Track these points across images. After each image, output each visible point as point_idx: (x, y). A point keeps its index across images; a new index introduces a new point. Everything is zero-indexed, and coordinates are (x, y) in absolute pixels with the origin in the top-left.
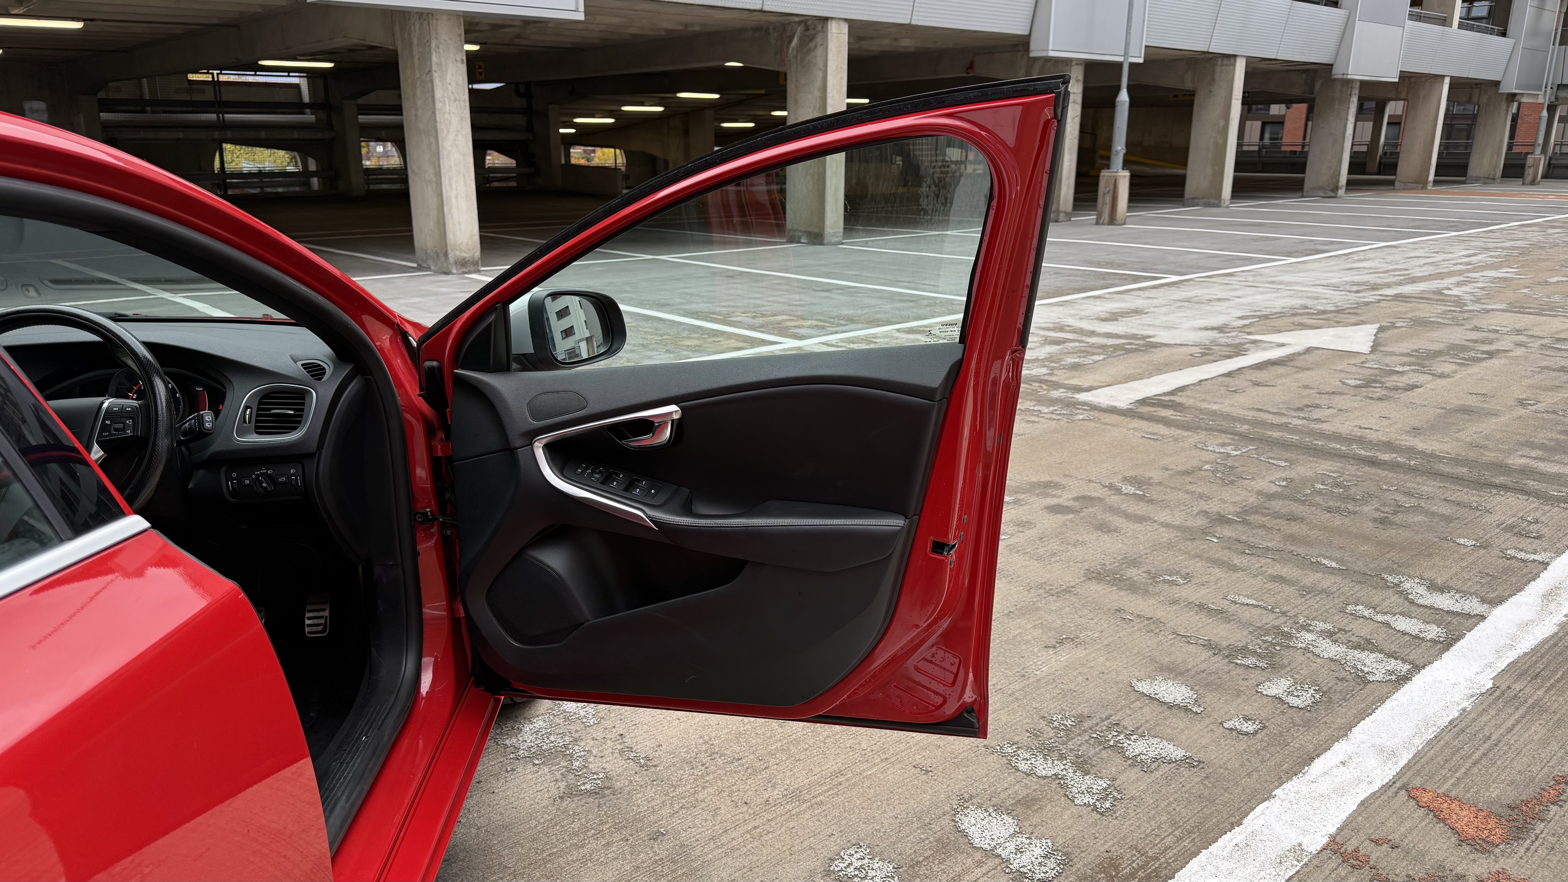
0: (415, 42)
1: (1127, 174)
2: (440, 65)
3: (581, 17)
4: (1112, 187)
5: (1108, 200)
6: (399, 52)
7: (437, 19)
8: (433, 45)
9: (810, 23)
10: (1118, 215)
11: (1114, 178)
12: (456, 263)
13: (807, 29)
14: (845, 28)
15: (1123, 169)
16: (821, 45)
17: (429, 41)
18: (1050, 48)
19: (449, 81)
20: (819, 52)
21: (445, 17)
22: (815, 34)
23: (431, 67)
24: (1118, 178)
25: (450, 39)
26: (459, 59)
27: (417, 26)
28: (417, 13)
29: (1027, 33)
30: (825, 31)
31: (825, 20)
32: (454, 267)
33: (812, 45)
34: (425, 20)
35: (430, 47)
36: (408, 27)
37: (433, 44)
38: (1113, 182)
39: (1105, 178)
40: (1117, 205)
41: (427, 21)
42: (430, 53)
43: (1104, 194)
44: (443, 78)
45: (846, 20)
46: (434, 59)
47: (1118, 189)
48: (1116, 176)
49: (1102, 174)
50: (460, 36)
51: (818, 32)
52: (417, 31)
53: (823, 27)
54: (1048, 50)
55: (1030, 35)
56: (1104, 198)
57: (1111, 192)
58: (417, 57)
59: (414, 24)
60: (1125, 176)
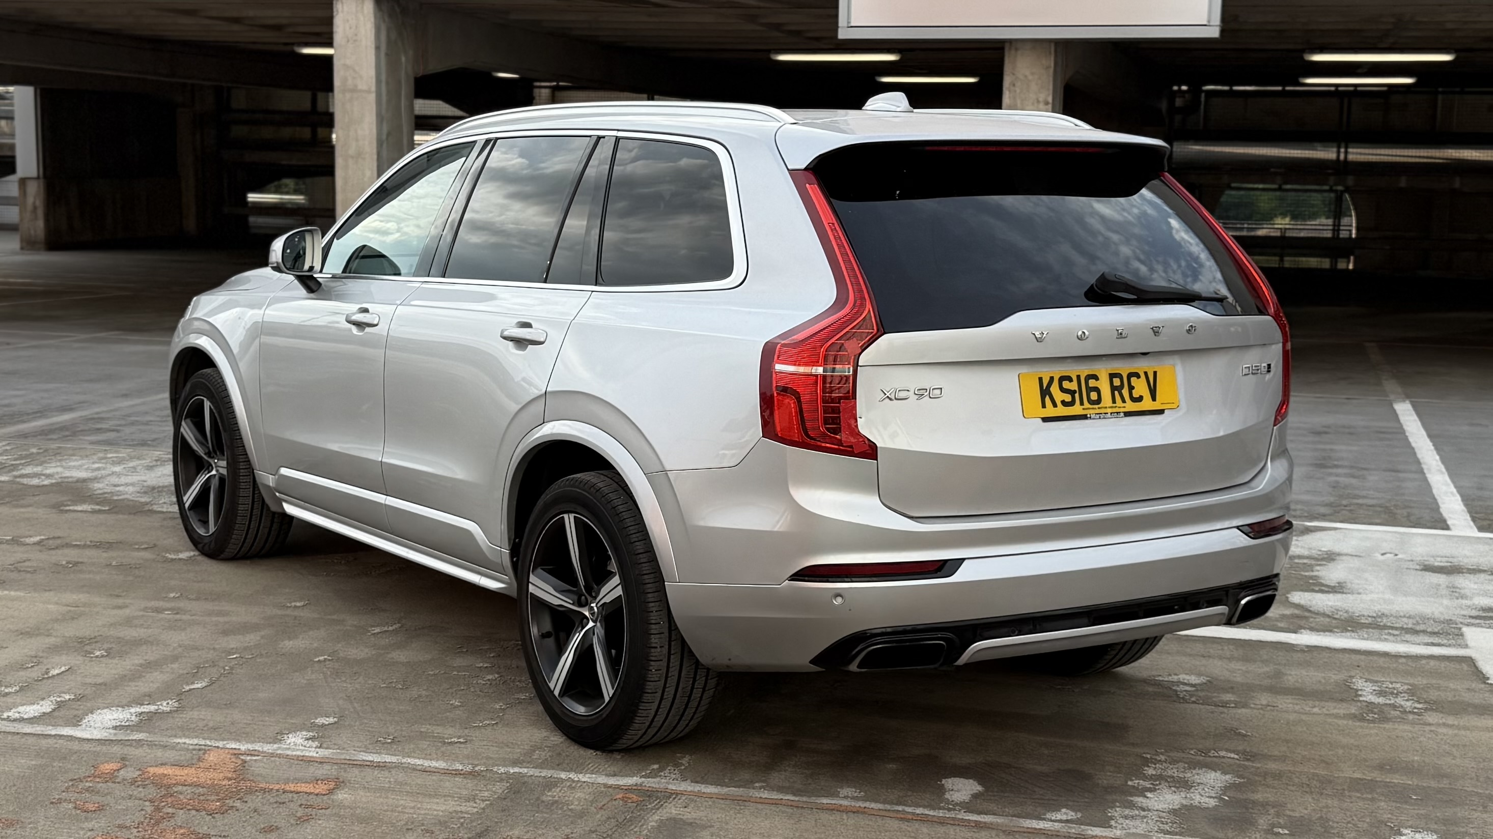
3: (1214, 32)
25: (1032, 74)
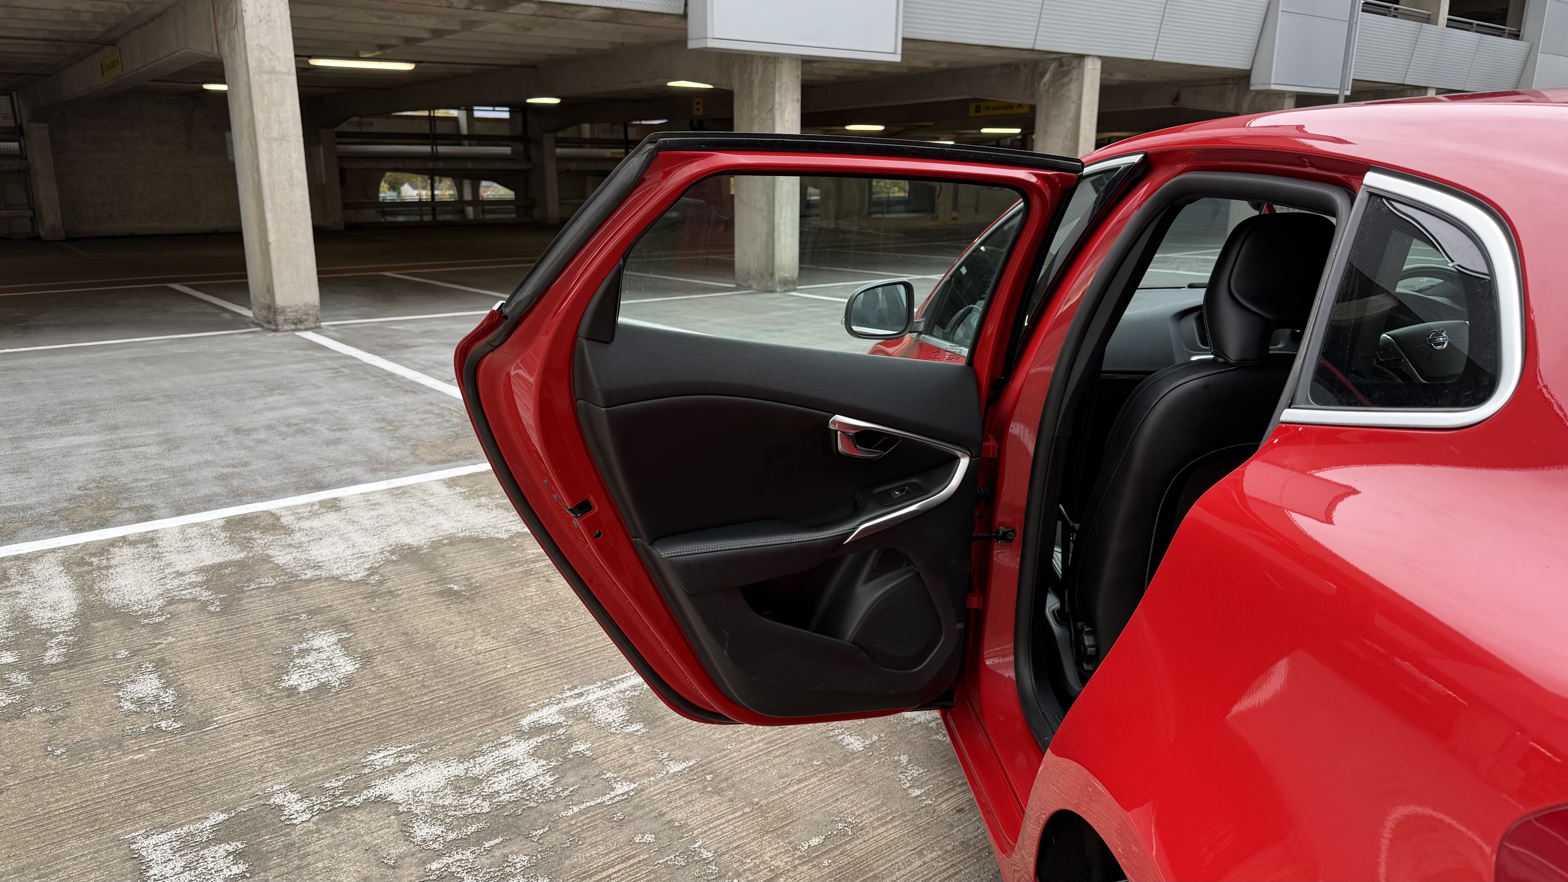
0: (757, 82)
2: (780, 104)
3: (898, 59)
6: (735, 92)
7: (782, 63)
8: (777, 86)
9: (1064, 60)
12: (780, 282)
13: (1061, 66)
14: (1098, 64)
16: (1076, 80)
17: (773, 83)
18: (1272, 82)
19: (786, 118)
20: (1074, 86)
21: (787, 61)
22: (1070, 70)
23: (773, 105)
26: (795, 98)
27: (760, 68)
28: (761, 57)
29: (1248, 68)
30: (1081, 67)
31: (1082, 57)
32: (778, 285)
33: (1066, 80)
34: (771, 63)
35: (774, 88)
36: (749, 70)
37: (778, 84)
41: (773, 64)
42: (773, 93)
44: (782, 116)
45: (1100, 57)
46: (777, 99)
50: (798, 77)
51: (1074, 68)
52: (760, 74)
53: (1079, 64)
54: (1270, 84)
55: (1251, 69)
58: (757, 97)
59: (757, 67)
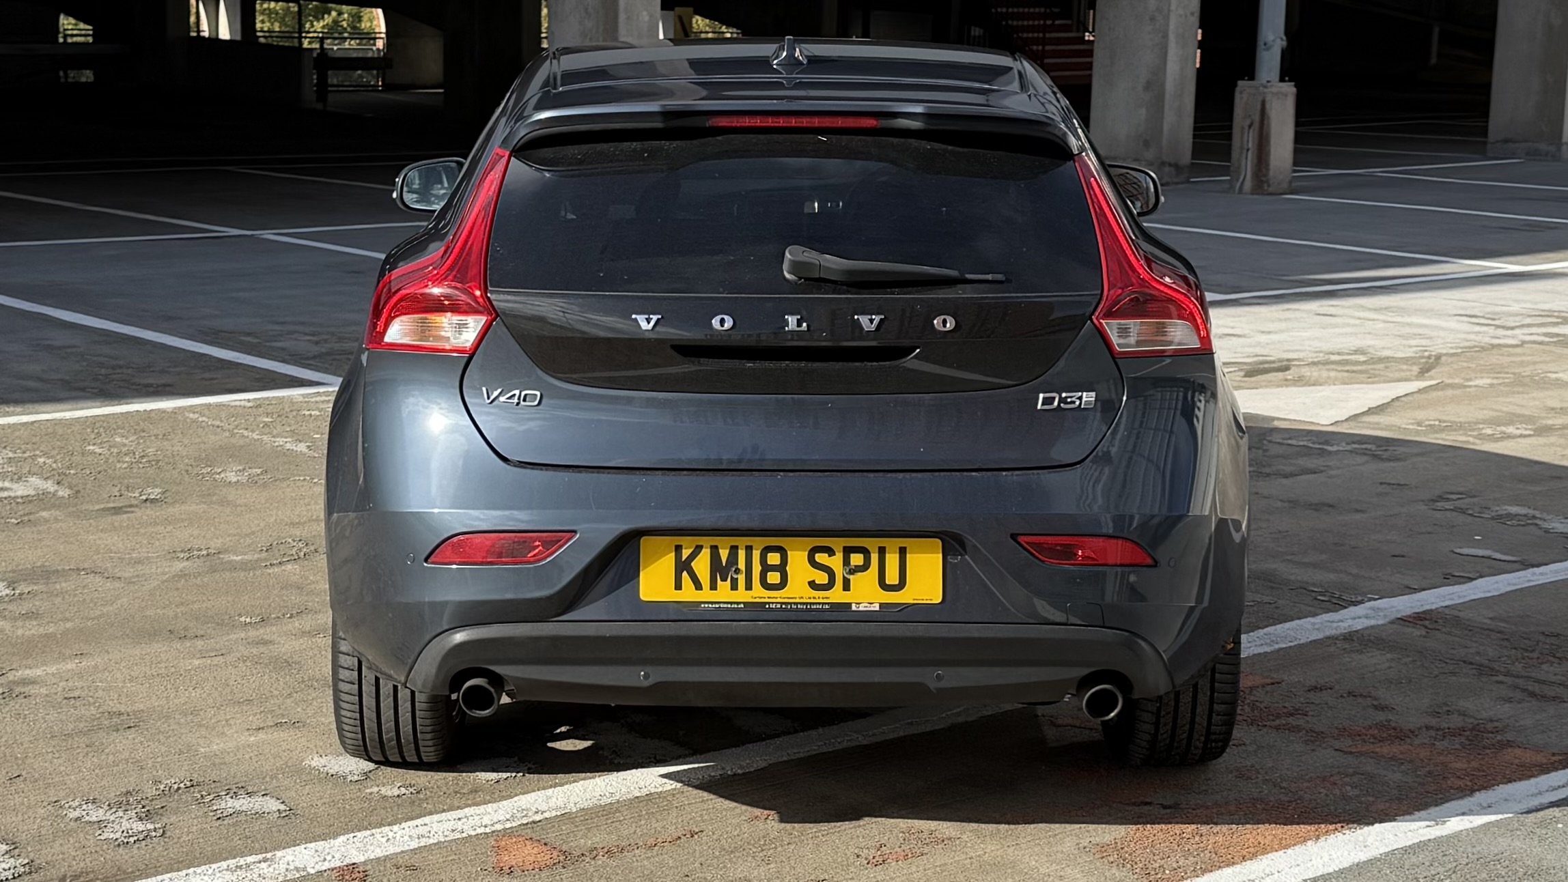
1: (1289, 89)
4: (1257, 118)
5: (1251, 141)
10: (1271, 173)
11: (1260, 99)
15: (1282, 80)
24: (1268, 98)
38: (1259, 107)
39: (1245, 96)
40: (1268, 154)
43: (1243, 128)
47: (1269, 118)
48: (1264, 93)
49: (1238, 89)
56: (1243, 139)
57: (1256, 125)
60: (1286, 95)
